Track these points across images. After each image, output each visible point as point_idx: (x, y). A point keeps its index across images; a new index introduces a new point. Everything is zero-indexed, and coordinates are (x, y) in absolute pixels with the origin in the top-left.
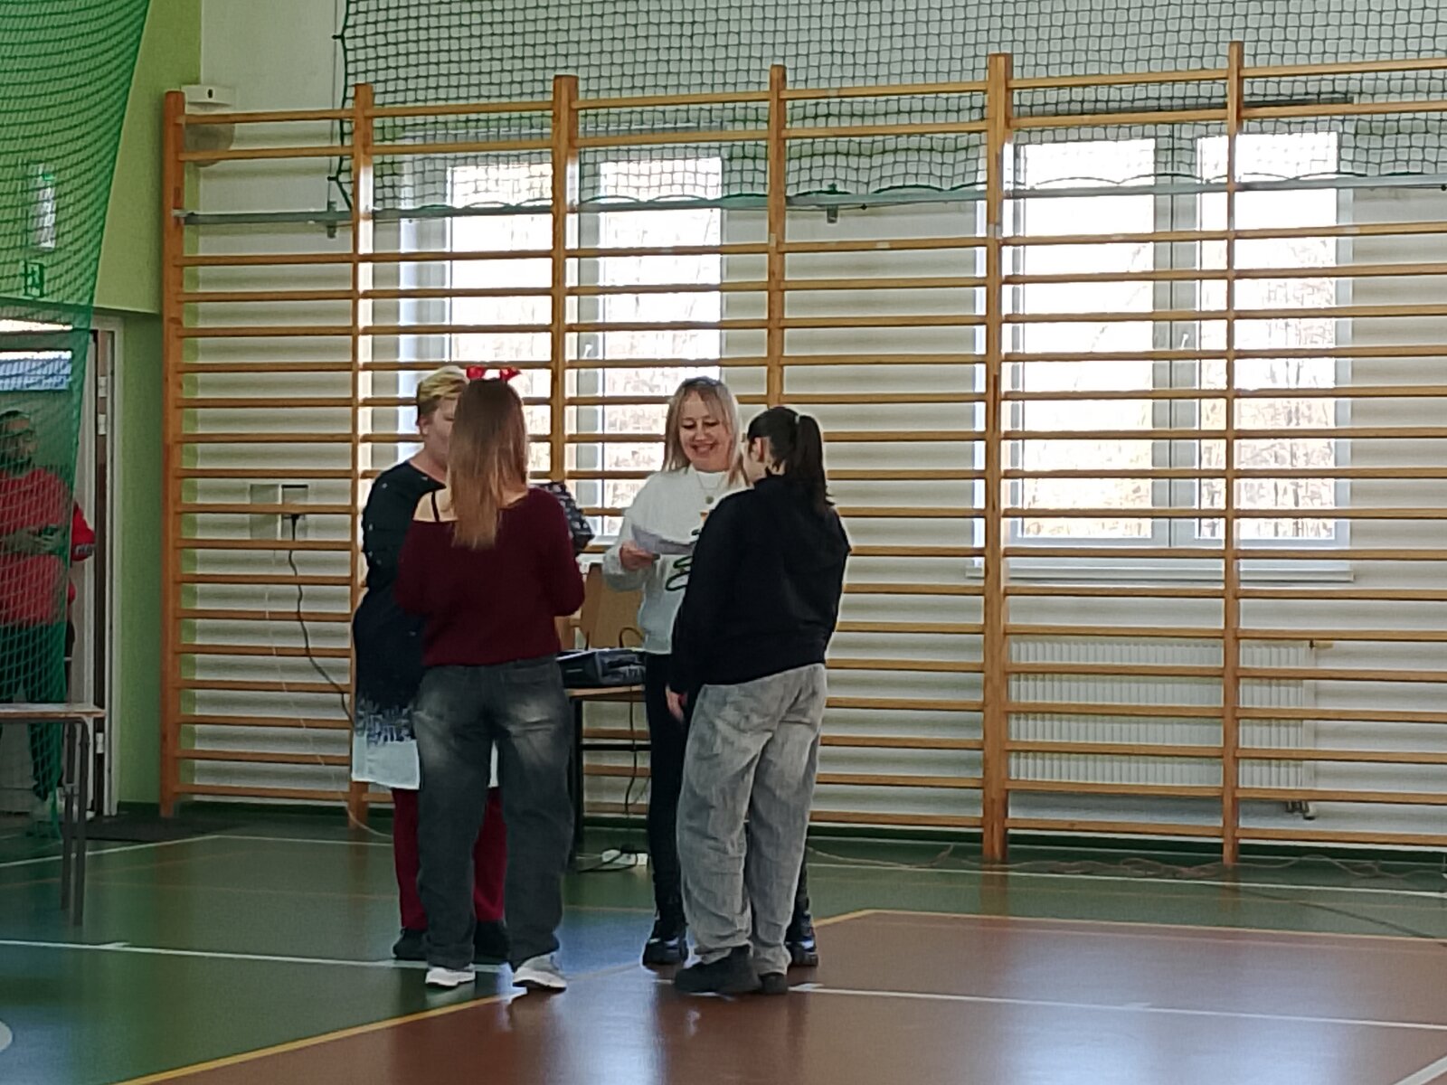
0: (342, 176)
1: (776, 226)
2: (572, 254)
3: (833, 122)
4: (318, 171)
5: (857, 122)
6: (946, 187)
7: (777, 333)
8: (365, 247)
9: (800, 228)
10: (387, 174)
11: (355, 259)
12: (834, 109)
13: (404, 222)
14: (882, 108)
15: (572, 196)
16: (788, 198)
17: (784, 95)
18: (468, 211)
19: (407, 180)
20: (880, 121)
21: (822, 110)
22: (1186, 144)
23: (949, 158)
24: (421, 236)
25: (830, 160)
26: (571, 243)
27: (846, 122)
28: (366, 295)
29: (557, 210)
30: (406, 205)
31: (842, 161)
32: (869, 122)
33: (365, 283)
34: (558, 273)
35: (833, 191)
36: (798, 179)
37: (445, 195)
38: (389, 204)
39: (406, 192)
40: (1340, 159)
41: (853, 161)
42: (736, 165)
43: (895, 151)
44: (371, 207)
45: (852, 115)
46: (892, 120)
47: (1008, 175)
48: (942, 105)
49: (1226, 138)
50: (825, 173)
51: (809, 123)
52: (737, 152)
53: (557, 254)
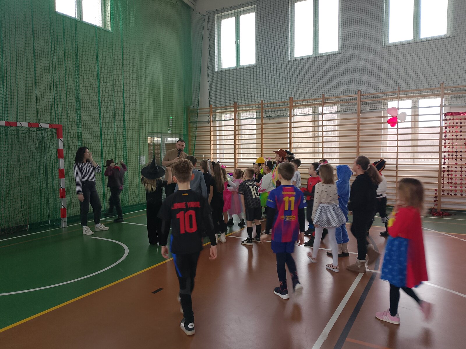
0: (209, 116)
1: (262, 121)
2: (237, 125)
3: (270, 107)
4: (207, 116)
5: (273, 107)
6: (284, 115)
7: (262, 135)
8: (212, 125)
9: (265, 121)
10: (214, 116)
11: (210, 127)
12: (270, 105)
13: (217, 122)
14: (276, 105)
15: (236, 118)
16: (264, 118)
17: (263, 104)
18: (225, 120)
19: (217, 116)
20: (276, 107)
21: (268, 106)
22: (316, 108)
23: (285, 111)
24: (219, 123)
25: (269, 112)
26: (236, 124)
27: (271, 107)
28: (212, 131)
29: (235, 120)
30: (217, 120)
31: (271, 112)
32: (274, 107)
33: (212, 130)
34: (235, 128)
35: (270, 116)
36: (265, 115)
37: (222, 118)
38: (215, 120)
39: (217, 118)
40: (338, 110)
41: (272, 112)
42: (257, 113)
43: (278, 111)
44: (212, 120)
45: (272, 106)
46: (277, 107)
47: (292, 113)
48: (284, 104)
49: (322, 107)
50: (269, 114)
51: (266, 108)
52: (257, 111)
53: (235, 125)
